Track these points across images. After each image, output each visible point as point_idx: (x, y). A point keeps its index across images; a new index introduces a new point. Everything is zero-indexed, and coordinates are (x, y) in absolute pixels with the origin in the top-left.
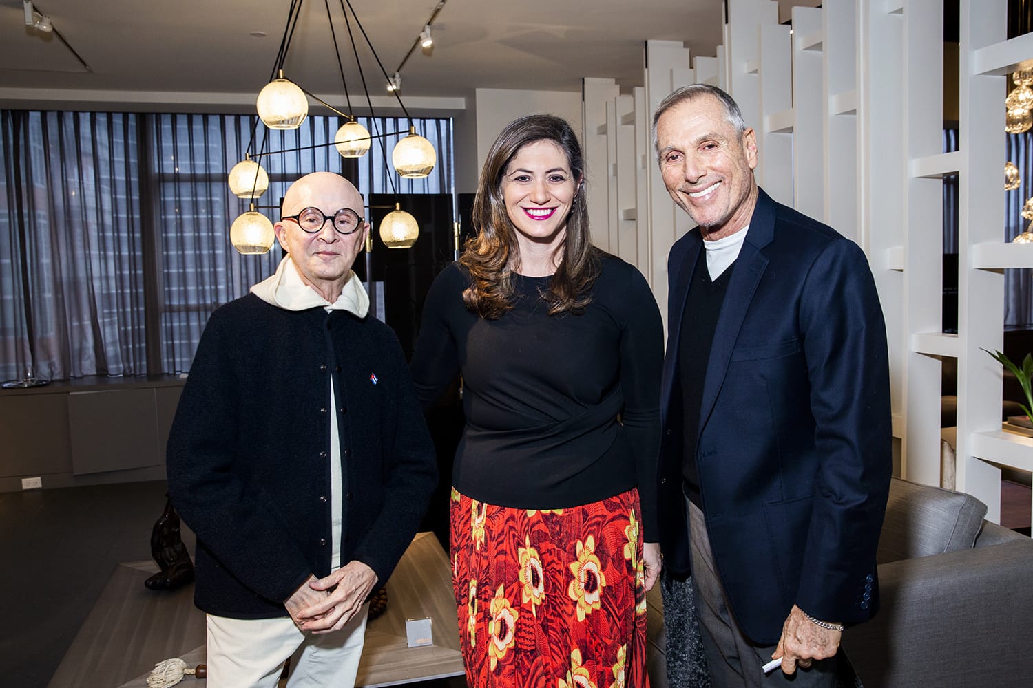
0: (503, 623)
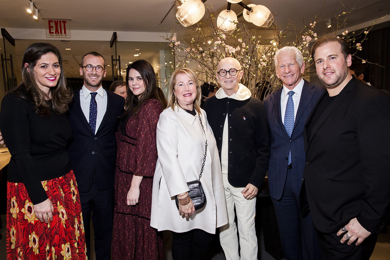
0: (62, 212)
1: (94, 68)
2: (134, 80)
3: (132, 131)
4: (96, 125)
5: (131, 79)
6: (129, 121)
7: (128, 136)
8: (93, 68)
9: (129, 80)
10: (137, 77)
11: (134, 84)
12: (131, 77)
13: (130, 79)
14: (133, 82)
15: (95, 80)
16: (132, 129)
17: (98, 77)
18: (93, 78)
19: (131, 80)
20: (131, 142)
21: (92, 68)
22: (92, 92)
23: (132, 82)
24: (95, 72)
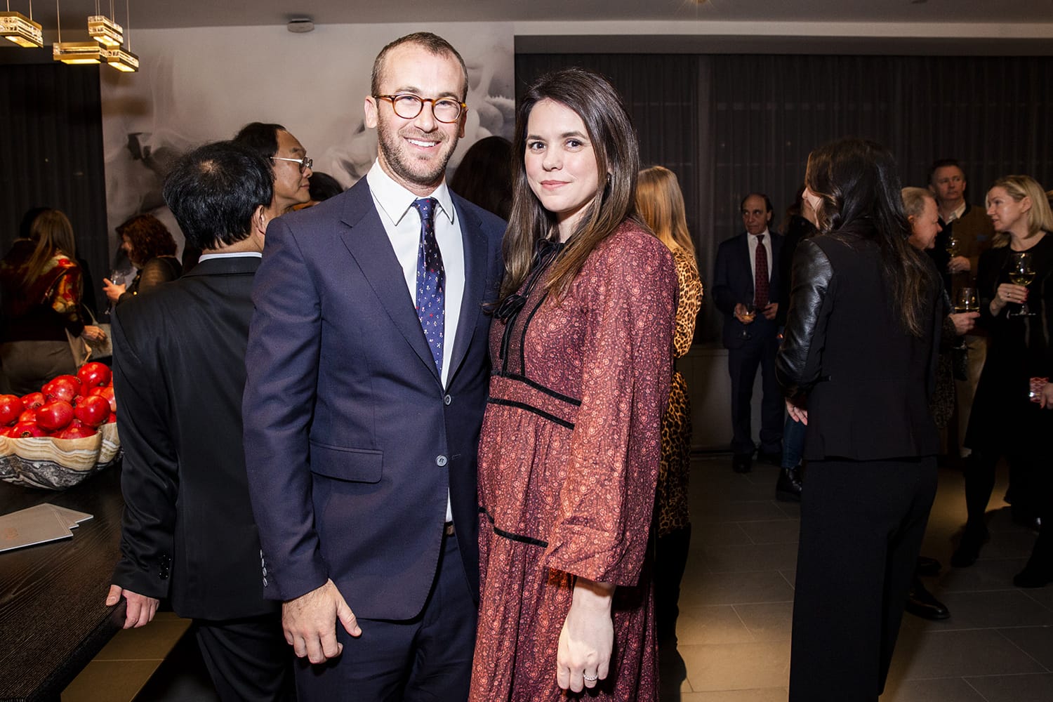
1: (427, 104)
2: (547, 145)
3: (550, 364)
4: (443, 334)
5: (536, 145)
6: (540, 321)
7: (534, 385)
8: (423, 105)
9: (528, 151)
10: (566, 135)
11: (548, 164)
12: (537, 134)
13: (531, 146)
14: (546, 156)
15: (430, 155)
16: (552, 356)
17: (438, 142)
18: (420, 144)
19: (539, 147)
20: (547, 408)
21: (419, 103)
22: (420, 198)
23: (542, 155)
24: (431, 119)
